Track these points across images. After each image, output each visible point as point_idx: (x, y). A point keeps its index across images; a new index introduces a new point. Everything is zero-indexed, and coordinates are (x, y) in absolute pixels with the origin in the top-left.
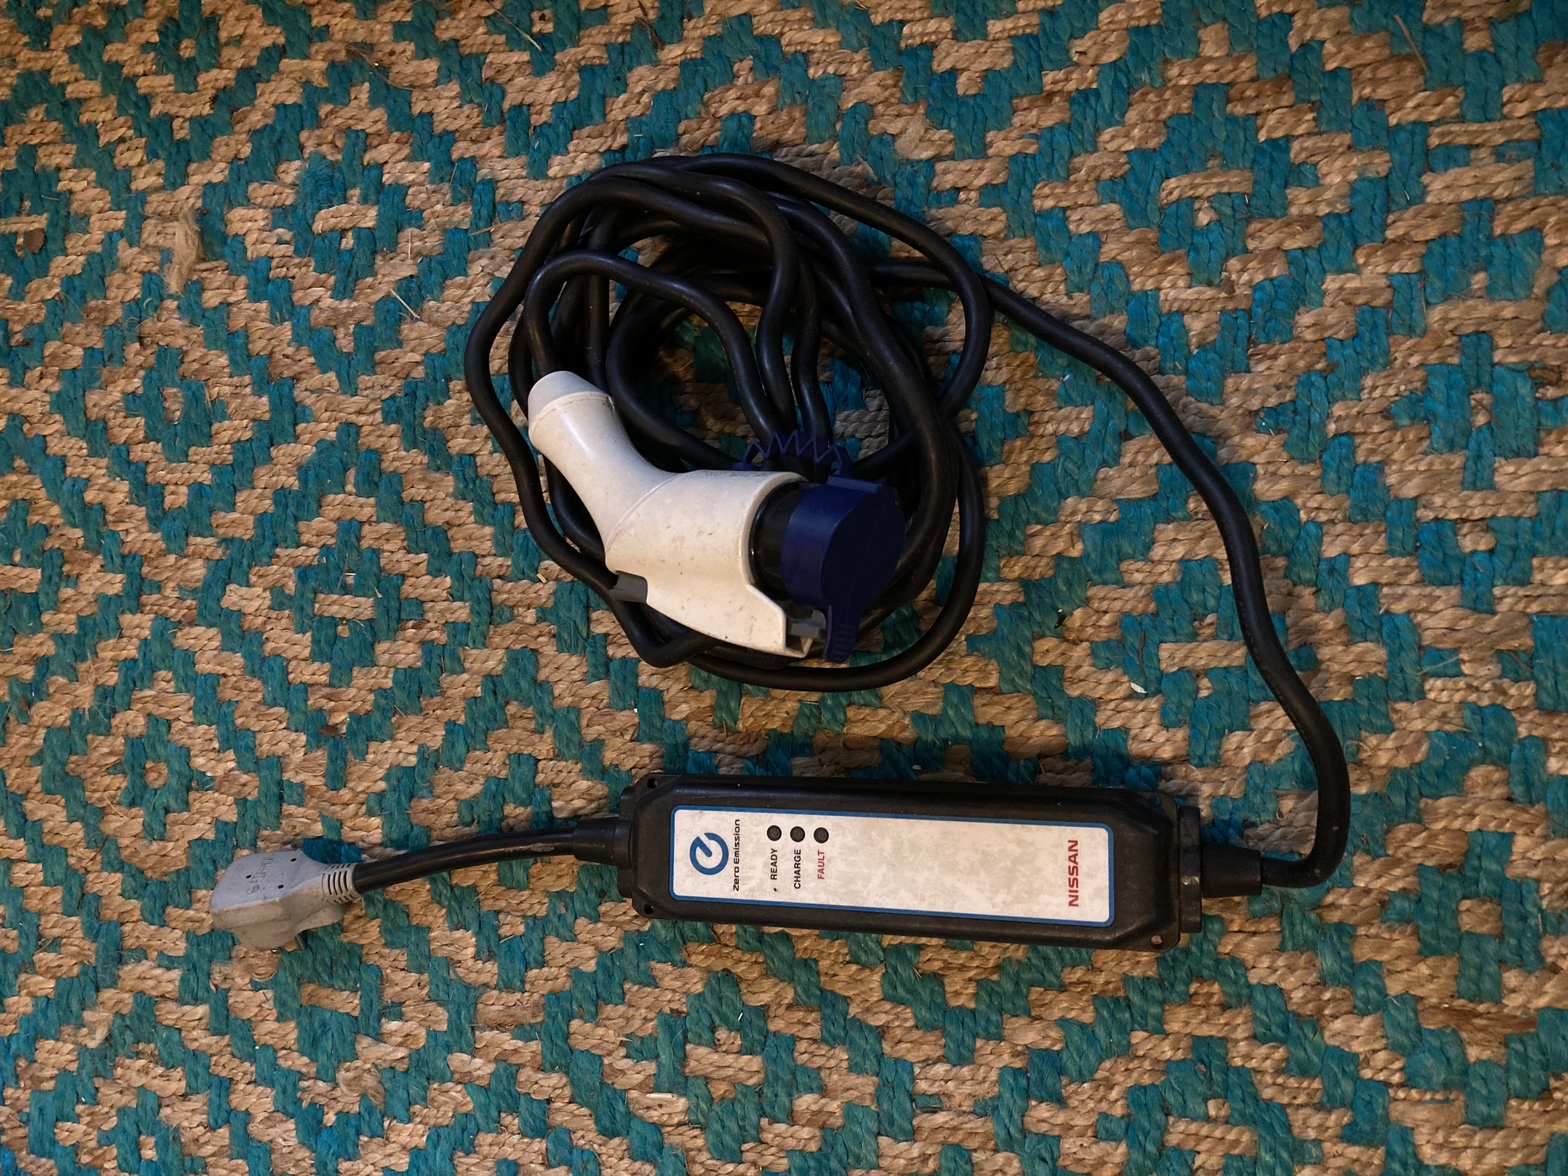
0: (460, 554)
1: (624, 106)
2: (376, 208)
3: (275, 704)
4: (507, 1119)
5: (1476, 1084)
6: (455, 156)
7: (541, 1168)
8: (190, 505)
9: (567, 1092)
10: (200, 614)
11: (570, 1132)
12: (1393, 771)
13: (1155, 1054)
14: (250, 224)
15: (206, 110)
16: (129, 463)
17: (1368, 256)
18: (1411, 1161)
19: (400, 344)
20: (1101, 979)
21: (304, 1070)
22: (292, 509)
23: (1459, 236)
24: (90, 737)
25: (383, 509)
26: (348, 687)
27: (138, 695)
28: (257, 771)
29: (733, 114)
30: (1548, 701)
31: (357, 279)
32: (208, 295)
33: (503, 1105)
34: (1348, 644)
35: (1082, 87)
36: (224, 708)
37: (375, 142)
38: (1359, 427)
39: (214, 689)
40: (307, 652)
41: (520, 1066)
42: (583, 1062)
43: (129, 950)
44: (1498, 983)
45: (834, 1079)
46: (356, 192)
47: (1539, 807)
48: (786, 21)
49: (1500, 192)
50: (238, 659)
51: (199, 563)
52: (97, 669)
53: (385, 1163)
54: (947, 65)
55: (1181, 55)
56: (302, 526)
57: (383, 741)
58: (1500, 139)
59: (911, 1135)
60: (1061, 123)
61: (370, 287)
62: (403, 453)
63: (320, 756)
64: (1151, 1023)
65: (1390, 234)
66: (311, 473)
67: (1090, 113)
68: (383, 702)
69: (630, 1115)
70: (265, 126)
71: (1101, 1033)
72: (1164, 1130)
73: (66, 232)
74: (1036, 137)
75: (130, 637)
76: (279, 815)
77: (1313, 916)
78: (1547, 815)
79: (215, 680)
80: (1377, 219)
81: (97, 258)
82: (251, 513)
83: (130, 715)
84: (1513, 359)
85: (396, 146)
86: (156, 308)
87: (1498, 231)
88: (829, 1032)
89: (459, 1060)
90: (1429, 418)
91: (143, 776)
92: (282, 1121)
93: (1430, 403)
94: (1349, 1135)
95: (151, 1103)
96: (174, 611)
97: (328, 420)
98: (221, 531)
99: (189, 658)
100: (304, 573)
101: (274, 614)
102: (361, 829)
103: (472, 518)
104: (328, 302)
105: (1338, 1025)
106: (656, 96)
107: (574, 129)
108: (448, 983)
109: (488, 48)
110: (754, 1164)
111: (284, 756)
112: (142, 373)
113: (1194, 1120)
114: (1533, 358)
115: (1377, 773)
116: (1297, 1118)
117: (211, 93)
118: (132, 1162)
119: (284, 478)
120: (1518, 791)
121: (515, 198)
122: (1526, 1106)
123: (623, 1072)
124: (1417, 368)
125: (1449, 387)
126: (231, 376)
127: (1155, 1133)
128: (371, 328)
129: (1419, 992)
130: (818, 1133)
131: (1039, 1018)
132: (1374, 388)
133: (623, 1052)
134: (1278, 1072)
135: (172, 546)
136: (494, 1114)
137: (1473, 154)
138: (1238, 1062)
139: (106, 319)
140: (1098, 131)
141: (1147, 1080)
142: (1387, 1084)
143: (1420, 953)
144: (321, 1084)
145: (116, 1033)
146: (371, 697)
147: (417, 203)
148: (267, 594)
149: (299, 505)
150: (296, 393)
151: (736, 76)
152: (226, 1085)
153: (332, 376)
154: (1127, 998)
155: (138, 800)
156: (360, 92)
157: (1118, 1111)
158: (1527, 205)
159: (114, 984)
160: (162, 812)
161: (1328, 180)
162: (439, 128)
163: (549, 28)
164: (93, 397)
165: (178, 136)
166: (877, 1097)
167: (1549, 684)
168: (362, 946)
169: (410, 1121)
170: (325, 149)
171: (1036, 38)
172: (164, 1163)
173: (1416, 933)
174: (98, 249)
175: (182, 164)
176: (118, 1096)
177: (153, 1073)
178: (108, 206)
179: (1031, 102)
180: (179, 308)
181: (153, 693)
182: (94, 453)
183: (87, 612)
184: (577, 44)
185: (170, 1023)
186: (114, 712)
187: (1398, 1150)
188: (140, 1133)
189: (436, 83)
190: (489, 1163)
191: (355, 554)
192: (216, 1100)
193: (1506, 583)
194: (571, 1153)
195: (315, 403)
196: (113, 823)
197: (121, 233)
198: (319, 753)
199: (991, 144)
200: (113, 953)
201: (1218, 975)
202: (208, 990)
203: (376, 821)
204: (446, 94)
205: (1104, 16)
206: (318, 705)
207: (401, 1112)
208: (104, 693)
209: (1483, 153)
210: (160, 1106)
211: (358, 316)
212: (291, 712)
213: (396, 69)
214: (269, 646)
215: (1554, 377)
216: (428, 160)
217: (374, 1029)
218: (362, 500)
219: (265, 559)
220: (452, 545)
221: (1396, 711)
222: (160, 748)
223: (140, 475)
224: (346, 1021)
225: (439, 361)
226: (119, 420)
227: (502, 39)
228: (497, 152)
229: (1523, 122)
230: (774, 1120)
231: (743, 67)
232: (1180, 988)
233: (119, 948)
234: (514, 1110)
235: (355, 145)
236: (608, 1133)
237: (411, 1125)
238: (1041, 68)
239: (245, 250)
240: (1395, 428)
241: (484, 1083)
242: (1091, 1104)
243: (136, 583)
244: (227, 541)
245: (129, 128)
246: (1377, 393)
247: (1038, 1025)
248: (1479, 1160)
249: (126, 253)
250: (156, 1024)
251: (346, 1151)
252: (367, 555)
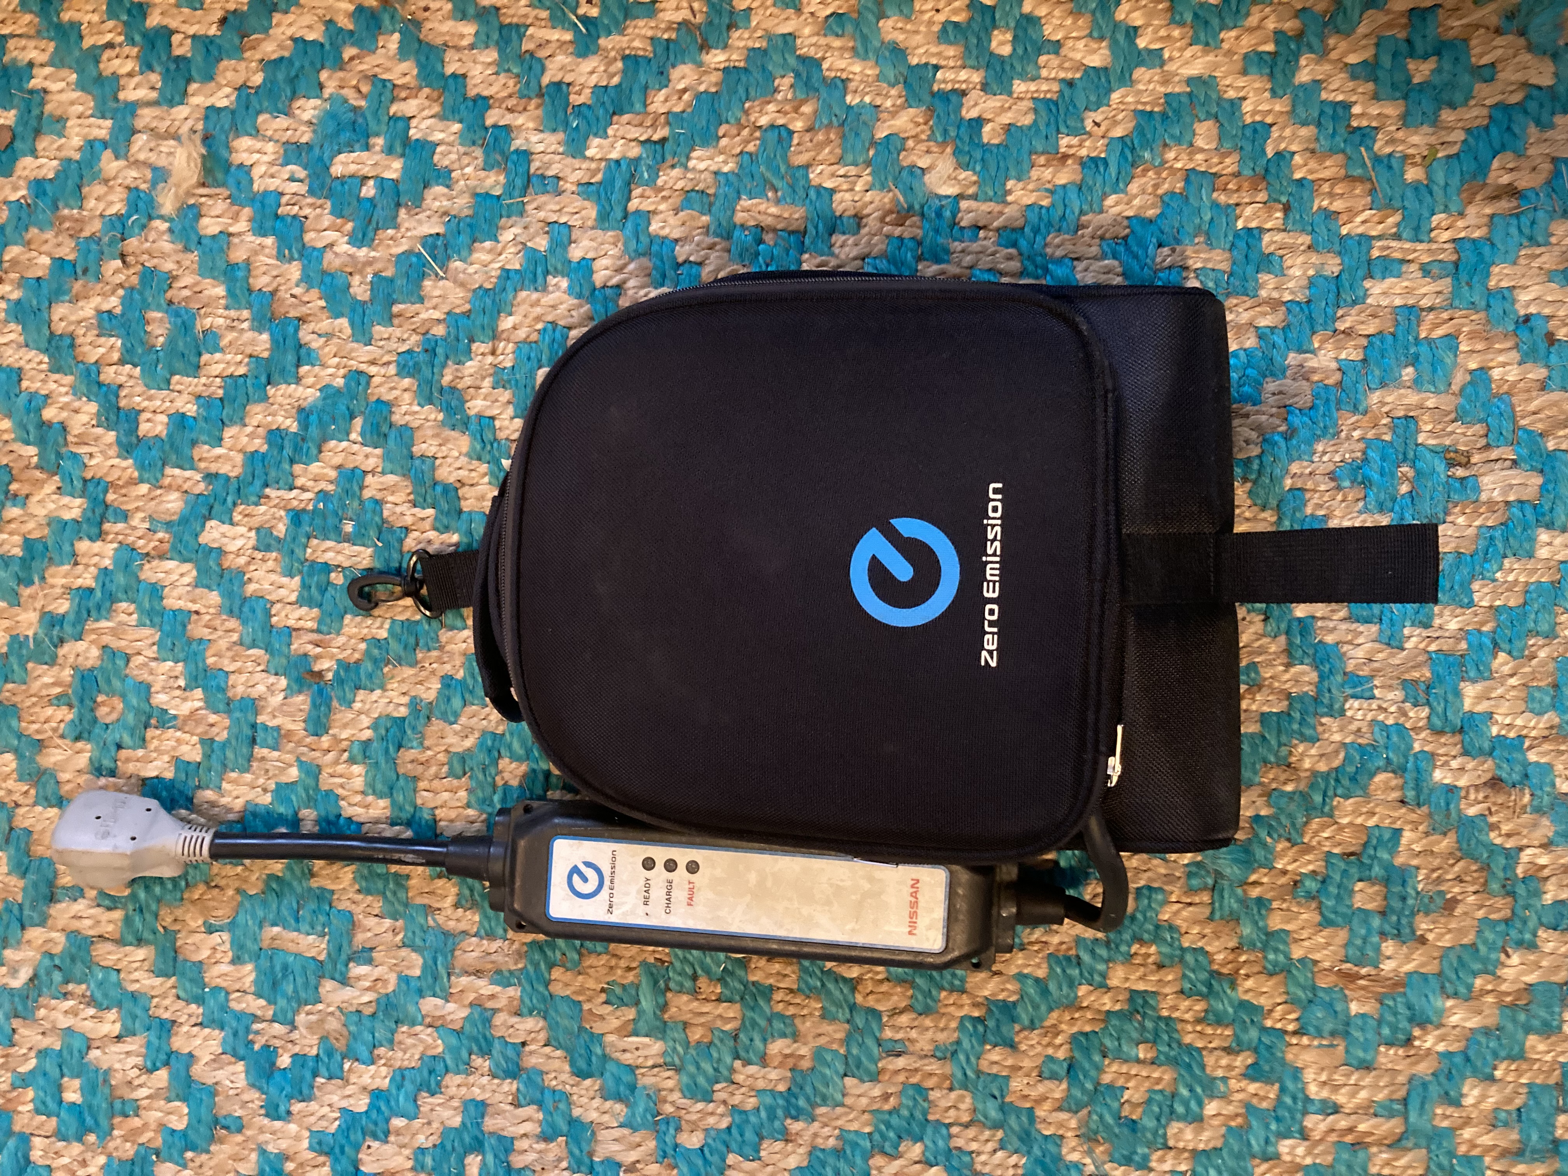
0: (470, 513)
1: (666, 100)
2: (402, 160)
3: (254, 645)
4: (477, 1061)
5: (1357, 1034)
6: (489, 122)
7: (509, 1107)
8: (170, 436)
9: (542, 1036)
10: (174, 548)
11: (542, 1073)
12: (1314, 773)
13: (1096, 1005)
14: (256, 156)
15: (213, 31)
16: (100, 384)
17: (1322, 342)
18: (1300, 1095)
19: (421, 300)
20: (1055, 940)
21: (259, 1013)
22: (288, 451)
23: (1393, 335)
24: (30, 665)
25: (391, 461)
26: (338, 634)
27: (90, 625)
28: (229, 712)
29: (772, 126)
30: (1438, 723)
31: (377, 229)
32: (205, 221)
33: (475, 1048)
34: (1288, 666)
35: (1093, 155)
36: (194, 646)
37: (403, 94)
38: (1309, 485)
39: (185, 626)
40: (293, 597)
41: (495, 1011)
42: (564, 1008)
43: (63, 888)
44: (1378, 950)
45: (805, 1026)
46: (379, 142)
47: (1425, 809)
48: (829, 47)
49: (1425, 303)
50: (214, 597)
51: (174, 495)
52: (45, 595)
53: (344, 1104)
54: (974, 114)
55: (1179, 141)
56: (298, 468)
57: (372, 691)
58: (1426, 259)
59: (875, 1077)
60: (1072, 183)
61: (391, 239)
62: (416, 408)
63: (302, 701)
64: (1097, 978)
65: (1341, 326)
66: (313, 418)
67: (1099, 179)
68: (376, 652)
69: (605, 1058)
70: (282, 58)
71: (1052, 987)
72: (1100, 1070)
73: (38, 132)
74: (1052, 192)
75: (87, 566)
76: (250, 758)
77: (1239, 891)
78: (1430, 815)
79: (183, 618)
80: (1329, 310)
81: (74, 166)
82: (240, 451)
83: (81, 646)
84: (1432, 442)
85: (427, 103)
86: (144, 227)
87: (1423, 335)
88: (806, 983)
89: (430, 1004)
90: (1366, 483)
91: (92, 710)
92: (230, 1063)
93: (1366, 470)
94: (1253, 1073)
95: (77, 1044)
96: (141, 542)
97: (337, 367)
98: (202, 465)
99: (156, 591)
100: (297, 516)
101: (259, 555)
102: (341, 776)
103: (486, 479)
104: (343, 247)
105: (1249, 983)
106: (698, 96)
107: (614, 113)
108: (425, 930)
109: (529, 21)
110: (724, 1102)
111: (260, 698)
112: (121, 292)
113: (1126, 1061)
114: (1447, 442)
115: (1303, 775)
116: (1210, 1060)
117: (219, 14)
118: (52, 1105)
119: (280, 419)
120: (1410, 794)
121: (550, 173)
122: (1392, 1052)
123: (602, 1018)
124: (1358, 440)
125: (1383, 459)
126: (227, 308)
127: (1093, 1073)
128: (391, 280)
129: (1317, 956)
130: (789, 1074)
131: (996, 973)
132: (1324, 453)
133: (603, 997)
134: (1198, 1021)
135: (146, 476)
136: (465, 1055)
137: (1404, 268)
138: (1165, 1013)
139: (81, 230)
140: (1105, 196)
141: (1088, 1028)
142: (1286, 1032)
143: (1320, 924)
144: (276, 1025)
145: (42, 972)
146: (363, 646)
147: (446, 162)
148: (253, 534)
149: (297, 449)
150: (301, 334)
151: (776, 90)
152: (168, 1027)
153: (344, 322)
154: (1078, 957)
155: (86, 735)
156: (387, 41)
157: (1061, 1054)
158: (1445, 315)
159: (42, 923)
160: (113, 749)
161: (1291, 272)
162: (472, 92)
163: (594, 12)
164: (60, 310)
165: (178, 52)
166: (847, 1041)
167: (1440, 709)
168: (333, 892)
169: (373, 1063)
170: (349, 93)
171: (1056, 103)
172: (90, 1107)
173: (1319, 908)
174: (77, 156)
175: (182, 83)
176: (40, 1037)
177: (83, 1015)
178: (90, 112)
179: (1048, 161)
180: (170, 230)
181: (110, 624)
182: (56, 368)
183: (36, 535)
184: (622, 33)
185: (110, 963)
186: (62, 641)
187: (1290, 1085)
188: (62, 1076)
189: (472, 47)
190: (456, 1103)
191: (356, 504)
192: (156, 1042)
193: (1413, 625)
194: (542, 1093)
195: (322, 348)
196: (52, 757)
197: (105, 144)
198: (301, 698)
199: (1009, 192)
200: (44, 890)
201: (1157, 938)
202: (154, 932)
203: (357, 769)
204: (482, 59)
205: (1115, 96)
206: (301, 651)
207: (364, 1055)
208: (51, 621)
209: (1413, 267)
210: (89, 1048)
211: (378, 266)
212: (272, 654)
213: (428, 25)
214: (251, 588)
215: (1464, 460)
216: (461, 122)
217: (341, 973)
218: (368, 450)
219: (254, 499)
220: (463, 503)
221: (1323, 725)
222: (117, 683)
223: (112, 398)
224: (312, 965)
225: (463, 321)
226: (89, 339)
227: (544, 14)
228: (531, 125)
229: (1446, 246)
230: (747, 1063)
231: (785, 83)
232: (1123, 948)
233: (51, 884)
234: (485, 1052)
235: (380, 95)
236: (581, 1074)
237: (372, 1068)
238: (1058, 132)
239: (251, 181)
240: (1339, 488)
241: (457, 1026)
242: (1039, 1049)
243: (100, 510)
244: (210, 477)
245: (120, 34)
246: (1325, 459)
247: (996, 979)
248: (1353, 1095)
249: (109, 164)
250: (90, 964)
251: (301, 1093)
252: (369, 506)
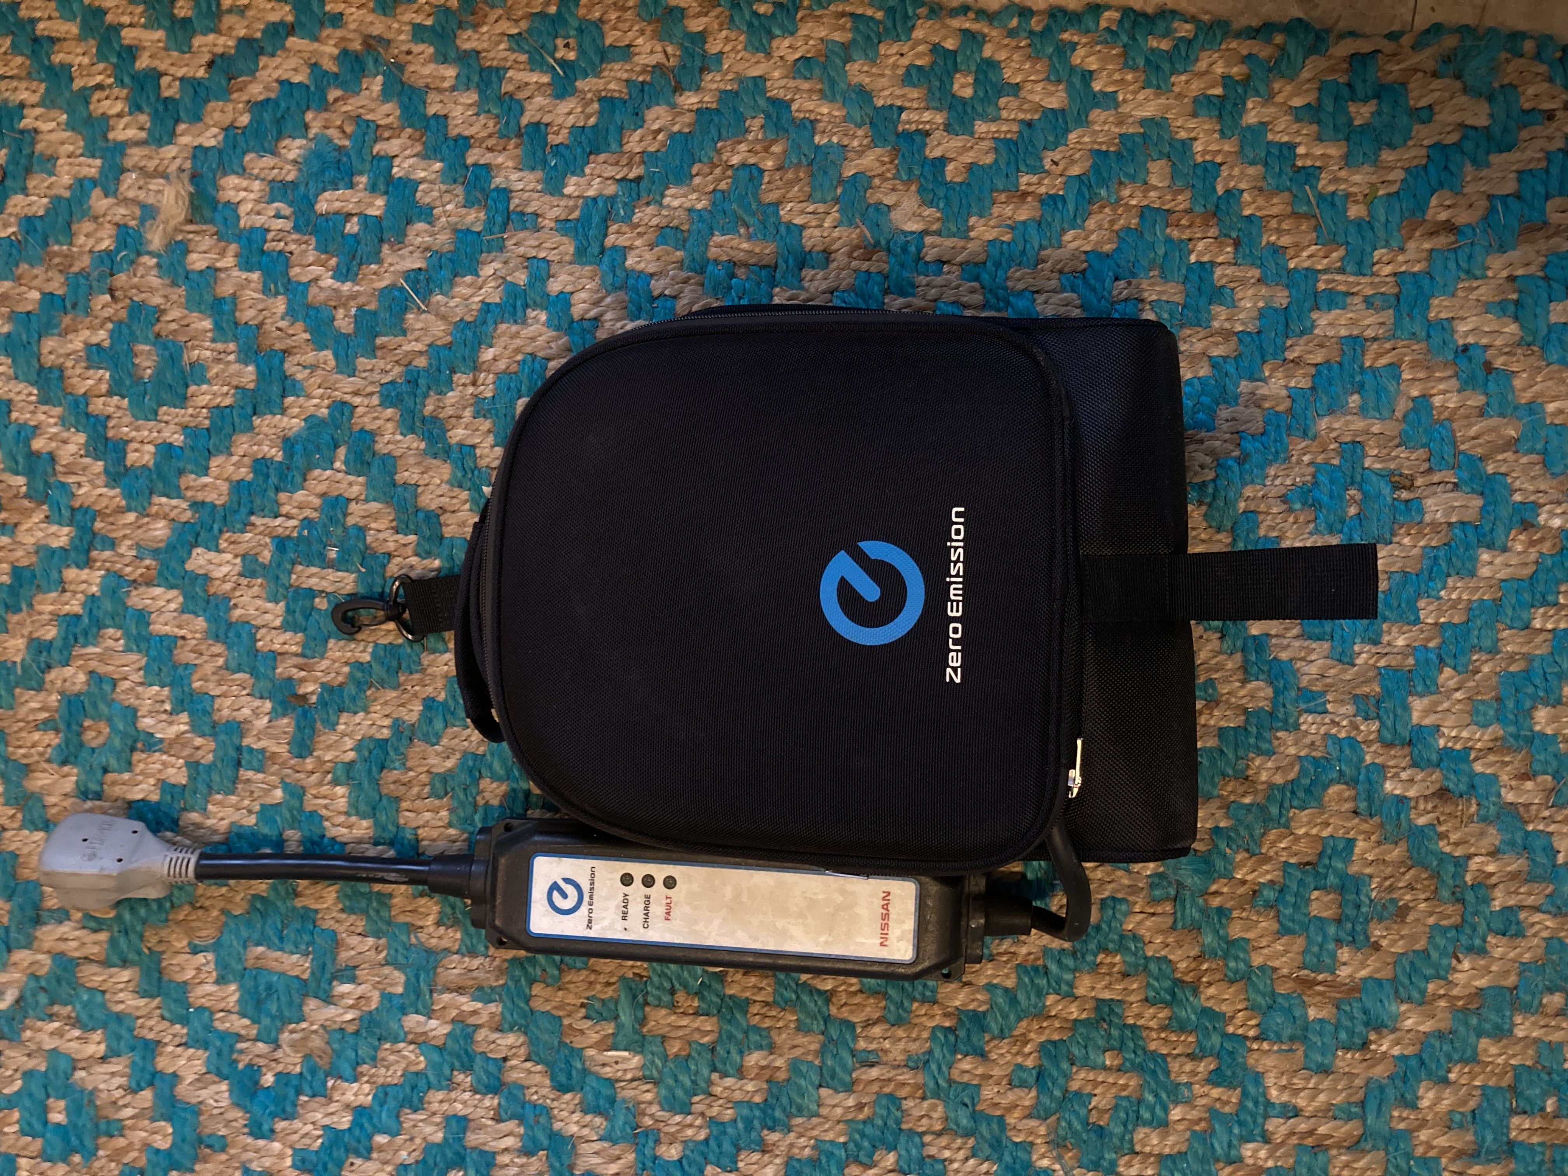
0: (452, 538)
1: (641, 141)
2: (385, 198)
3: (239, 670)
4: (460, 1077)
5: (1316, 1039)
6: (470, 161)
7: (490, 1122)
8: (156, 465)
9: (522, 1051)
10: (161, 574)
11: (523, 1088)
12: (1271, 786)
13: (1064, 1014)
14: (243, 194)
15: (201, 73)
16: (88, 415)
17: (1273, 370)
18: (1261, 1099)
19: (404, 333)
20: (1024, 950)
21: (243, 1032)
22: (273, 480)
23: (1340, 364)
24: (18, 691)
25: (373, 488)
26: (322, 657)
27: (77, 651)
28: (214, 735)
29: (744, 165)
30: (1388, 736)
31: (360, 264)
32: (193, 256)
33: (457, 1064)
34: (1244, 682)
35: (1052, 192)
36: (180, 671)
37: (386, 134)
38: (1262, 507)
39: (171, 651)
40: (278, 622)
41: (478, 1027)
42: (544, 1023)
43: (49, 910)
44: (1334, 957)
45: (780, 1039)
46: (363, 180)
47: (1377, 819)
48: (797, 89)
49: (1370, 333)
50: (200, 623)
51: (161, 524)
52: (33, 622)
53: (327, 1121)
54: (937, 153)
55: (1133, 178)
56: (283, 496)
57: (356, 713)
58: (1369, 292)
59: (849, 1087)
60: (1033, 219)
61: (375, 273)
62: (399, 437)
63: (286, 723)
64: (1064, 988)
65: (1290, 355)
66: (299, 448)
67: (1058, 215)
68: (359, 675)
69: (585, 1072)
70: (268, 100)
71: (1021, 996)
72: (1068, 1077)
73: (28, 171)
74: (1012, 228)
75: (75, 593)
76: (235, 780)
77: (1201, 901)
78: (1382, 825)
79: (170, 643)
80: (1279, 341)
81: (64, 204)
82: (227, 480)
83: (69, 671)
84: (1378, 466)
85: (409, 143)
86: (132, 262)
87: (1367, 364)
88: (782, 996)
89: (413, 1021)
90: (1316, 505)
91: (79, 734)
92: (214, 1083)
93: (1316, 493)
94: (1216, 1078)
95: (63, 1065)
96: (128, 569)
97: (321, 397)
98: (189, 494)
99: (143, 617)
100: (282, 543)
101: (244, 581)
102: (325, 797)
103: (467, 506)
104: (328, 282)
105: (1211, 991)
106: (672, 136)
107: (591, 153)
108: (407, 947)
109: (509, 64)
110: (702, 1114)
111: (246, 721)
112: (110, 326)
113: (1093, 1068)
114: (1392, 467)
115: (1260, 787)
116: (1174, 1066)
117: (207, 58)
118: (38, 1126)
119: (266, 449)
120: (1363, 805)
121: (529, 210)
122: (1349, 1056)
123: (582, 1032)
124: (1309, 465)
125: (1332, 482)
126: (213, 341)
127: (1061, 1081)
128: (375, 313)
129: (1275, 964)
130: (765, 1086)
131: (968, 984)
132: (1276, 477)
133: (583, 1011)
134: (1163, 1028)
135: (133, 504)
136: (447, 1071)
137: (1349, 300)
138: (1131, 1021)
139: (71, 266)
140: (1063, 231)
141: (1056, 1037)
142: (1246, 1038)
143: (1278, 932)
144: (260, 1044)
145: (28, 994)
146: (346, 669)
147: (427, 200)
148: (238, 561)
149: (282, 477)
150: (286, 366)
151: (747, 131)
152: (152, 1048)
153: (327, 355)
154: (1045, 967)
155: (72, 759)
156: (371, 83)
157: (1030, 1063)
158: (1388, 346)
159: (28, 946)
160: (99, 772)
161: (1242, 303)
162: (453, 132)
163: (572, 56)
164: (49, 343)
165: (166, 93)
166: (821, 1052)
167: (1389, 723)
168: (316, 911)
169: (356, 1080)
170: (332, 133)
171: (1016, 143)
172: (75, 1126)
173: (1277, 916)
174: (67, 194)
175: (170, 123)
176: (25, 1058)
177: (68, 1036)
178: (80, 151)
179: (1008, 198)
180: (158, 265)
181: (98, 650)
182: (45, 400)
183: (25, 562)
184: (598, 75)
185: (95, 985)
186: (49, 667)
187: (1252, 1090)
188: (48, 1096)
189: (453, 89)
190: (437, 1119)
191: (339, 531)
192: (140, 1063)
193: (1362, 642)
194: (523, 1107)
195: (307, 379)
196: (40, 781)
197: (95, 182)
198: (285, 721)
199: (972, 228)
200: (31, 913)
201: (1121, 948)
202: (139, 953)
203: (340, 790)
204: (462, 100)
205: (1073, 136)
206: (286, 675)
207: (347, 1071)
208: (38, 647)
209: (1357, 300)
210: (74, 1069)
211: (362, 300)
212: (257, 678)
213: (411, 68)
214: (237, 612)
215: (1408, 483)
216: (441, 160)
217: (325, 992)
218: (351, 478)
219: (239, 526)
220: (444, 529)
221: (1278, 739)
222: (103, 708)
223: (100, 429)
224: (296, 985)
225: (445, 353)
226: (78, 371)
227: (523, 58)
228: (510, 164)
229: (1388, 279)
230: (724, 1075)
231: (755, 124)
232: (1090, 958)
233: (37, 908)
234: (467, 1068)
235: (364, 134)
236: (562, 1088)
237: (355, 1085)
238: (1018, 170)
239: (238, 218)
240: (1290, 511)
241: (440, 1042)
242: (1009, 1057)
243: (88, 538)
244: (196, 505)
245: (109, 76)
246: (1277, 482)
247: (967, 989)
248: (1313, 1098)
249: (99, 202)
250: (76, 985)
251: (284, 1111)
252: (353, 532)
